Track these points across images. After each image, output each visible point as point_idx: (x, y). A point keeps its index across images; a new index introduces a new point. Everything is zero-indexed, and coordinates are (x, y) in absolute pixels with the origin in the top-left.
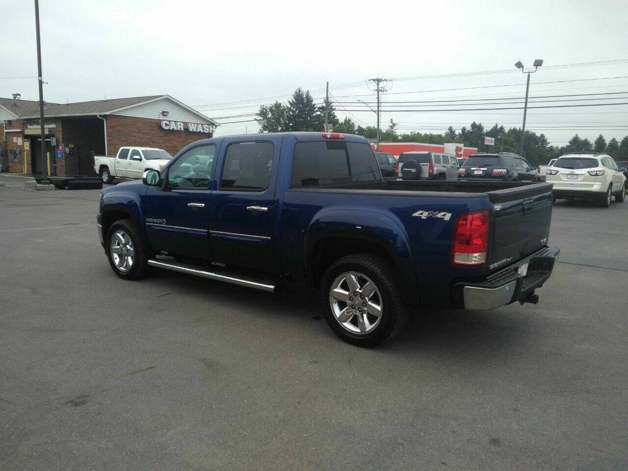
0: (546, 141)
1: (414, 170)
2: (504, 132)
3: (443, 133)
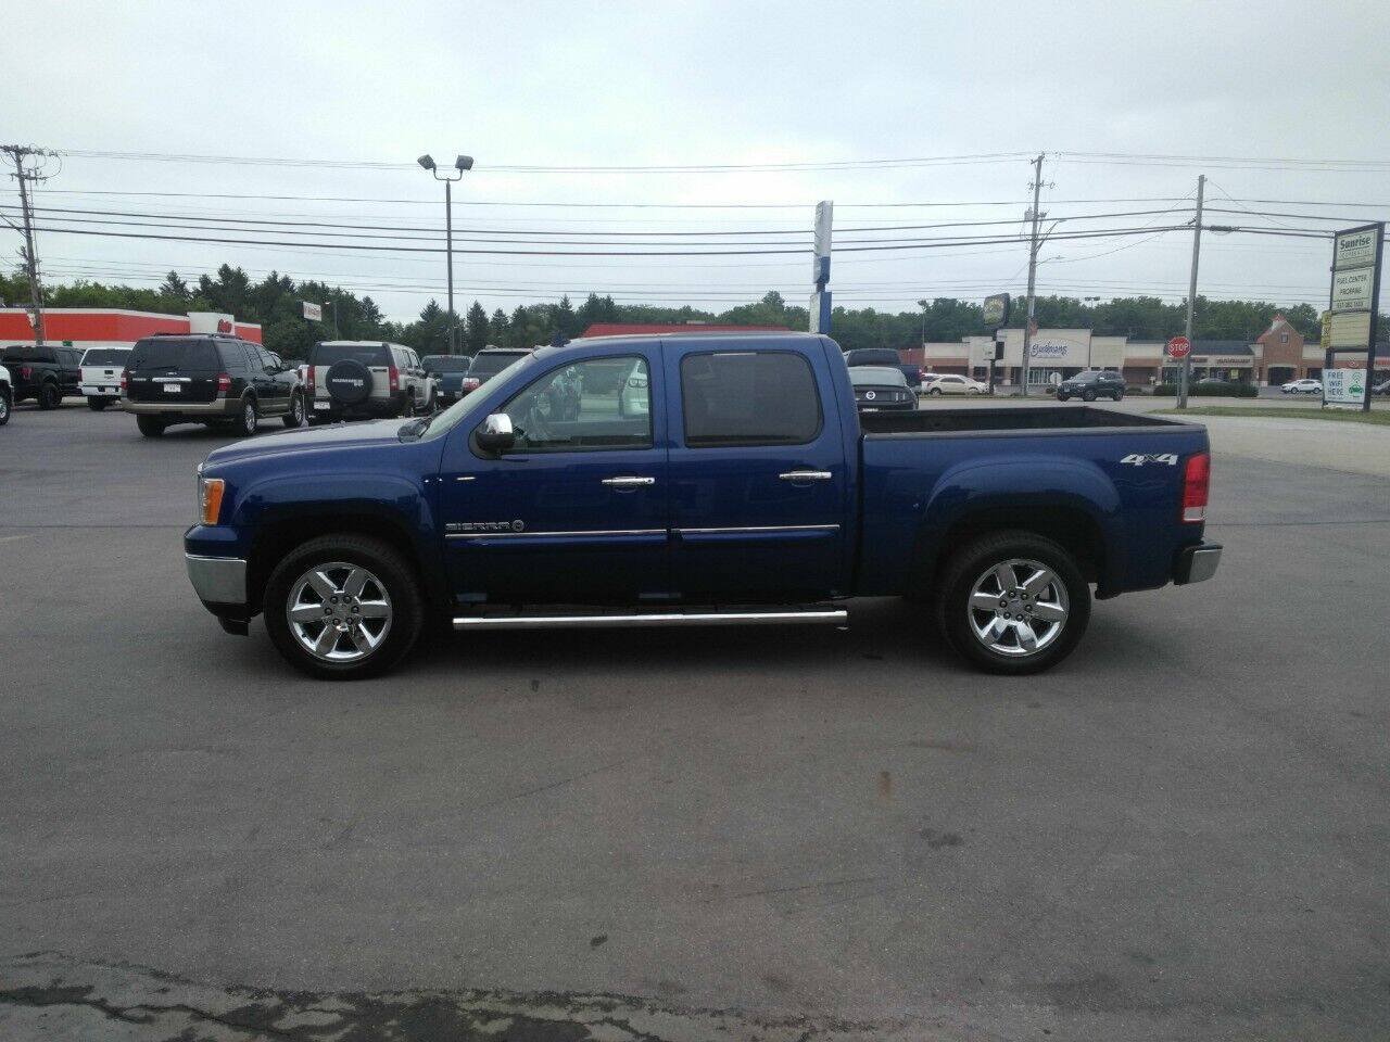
0: (376, 311)
1: (358, 383)
2: (291, 290)
3: (156, 286)
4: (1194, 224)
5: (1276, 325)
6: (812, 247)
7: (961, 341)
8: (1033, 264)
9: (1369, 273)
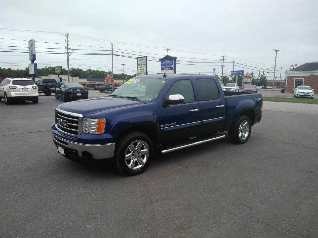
4: (111, 53)
5: (108, 75)
6: (28, 51)
7: (39, 77)
8: (68, 59)
9: (145, 66)
